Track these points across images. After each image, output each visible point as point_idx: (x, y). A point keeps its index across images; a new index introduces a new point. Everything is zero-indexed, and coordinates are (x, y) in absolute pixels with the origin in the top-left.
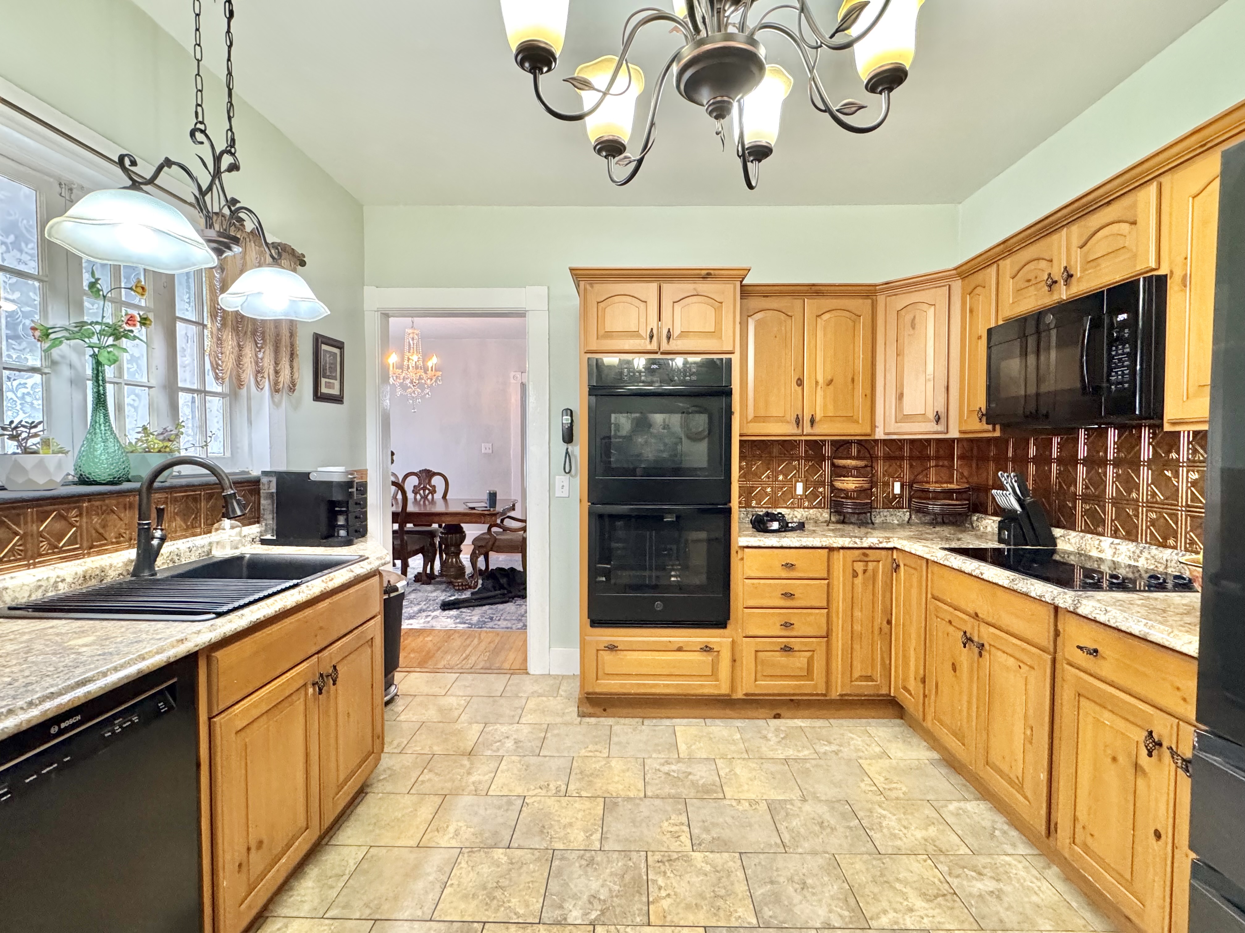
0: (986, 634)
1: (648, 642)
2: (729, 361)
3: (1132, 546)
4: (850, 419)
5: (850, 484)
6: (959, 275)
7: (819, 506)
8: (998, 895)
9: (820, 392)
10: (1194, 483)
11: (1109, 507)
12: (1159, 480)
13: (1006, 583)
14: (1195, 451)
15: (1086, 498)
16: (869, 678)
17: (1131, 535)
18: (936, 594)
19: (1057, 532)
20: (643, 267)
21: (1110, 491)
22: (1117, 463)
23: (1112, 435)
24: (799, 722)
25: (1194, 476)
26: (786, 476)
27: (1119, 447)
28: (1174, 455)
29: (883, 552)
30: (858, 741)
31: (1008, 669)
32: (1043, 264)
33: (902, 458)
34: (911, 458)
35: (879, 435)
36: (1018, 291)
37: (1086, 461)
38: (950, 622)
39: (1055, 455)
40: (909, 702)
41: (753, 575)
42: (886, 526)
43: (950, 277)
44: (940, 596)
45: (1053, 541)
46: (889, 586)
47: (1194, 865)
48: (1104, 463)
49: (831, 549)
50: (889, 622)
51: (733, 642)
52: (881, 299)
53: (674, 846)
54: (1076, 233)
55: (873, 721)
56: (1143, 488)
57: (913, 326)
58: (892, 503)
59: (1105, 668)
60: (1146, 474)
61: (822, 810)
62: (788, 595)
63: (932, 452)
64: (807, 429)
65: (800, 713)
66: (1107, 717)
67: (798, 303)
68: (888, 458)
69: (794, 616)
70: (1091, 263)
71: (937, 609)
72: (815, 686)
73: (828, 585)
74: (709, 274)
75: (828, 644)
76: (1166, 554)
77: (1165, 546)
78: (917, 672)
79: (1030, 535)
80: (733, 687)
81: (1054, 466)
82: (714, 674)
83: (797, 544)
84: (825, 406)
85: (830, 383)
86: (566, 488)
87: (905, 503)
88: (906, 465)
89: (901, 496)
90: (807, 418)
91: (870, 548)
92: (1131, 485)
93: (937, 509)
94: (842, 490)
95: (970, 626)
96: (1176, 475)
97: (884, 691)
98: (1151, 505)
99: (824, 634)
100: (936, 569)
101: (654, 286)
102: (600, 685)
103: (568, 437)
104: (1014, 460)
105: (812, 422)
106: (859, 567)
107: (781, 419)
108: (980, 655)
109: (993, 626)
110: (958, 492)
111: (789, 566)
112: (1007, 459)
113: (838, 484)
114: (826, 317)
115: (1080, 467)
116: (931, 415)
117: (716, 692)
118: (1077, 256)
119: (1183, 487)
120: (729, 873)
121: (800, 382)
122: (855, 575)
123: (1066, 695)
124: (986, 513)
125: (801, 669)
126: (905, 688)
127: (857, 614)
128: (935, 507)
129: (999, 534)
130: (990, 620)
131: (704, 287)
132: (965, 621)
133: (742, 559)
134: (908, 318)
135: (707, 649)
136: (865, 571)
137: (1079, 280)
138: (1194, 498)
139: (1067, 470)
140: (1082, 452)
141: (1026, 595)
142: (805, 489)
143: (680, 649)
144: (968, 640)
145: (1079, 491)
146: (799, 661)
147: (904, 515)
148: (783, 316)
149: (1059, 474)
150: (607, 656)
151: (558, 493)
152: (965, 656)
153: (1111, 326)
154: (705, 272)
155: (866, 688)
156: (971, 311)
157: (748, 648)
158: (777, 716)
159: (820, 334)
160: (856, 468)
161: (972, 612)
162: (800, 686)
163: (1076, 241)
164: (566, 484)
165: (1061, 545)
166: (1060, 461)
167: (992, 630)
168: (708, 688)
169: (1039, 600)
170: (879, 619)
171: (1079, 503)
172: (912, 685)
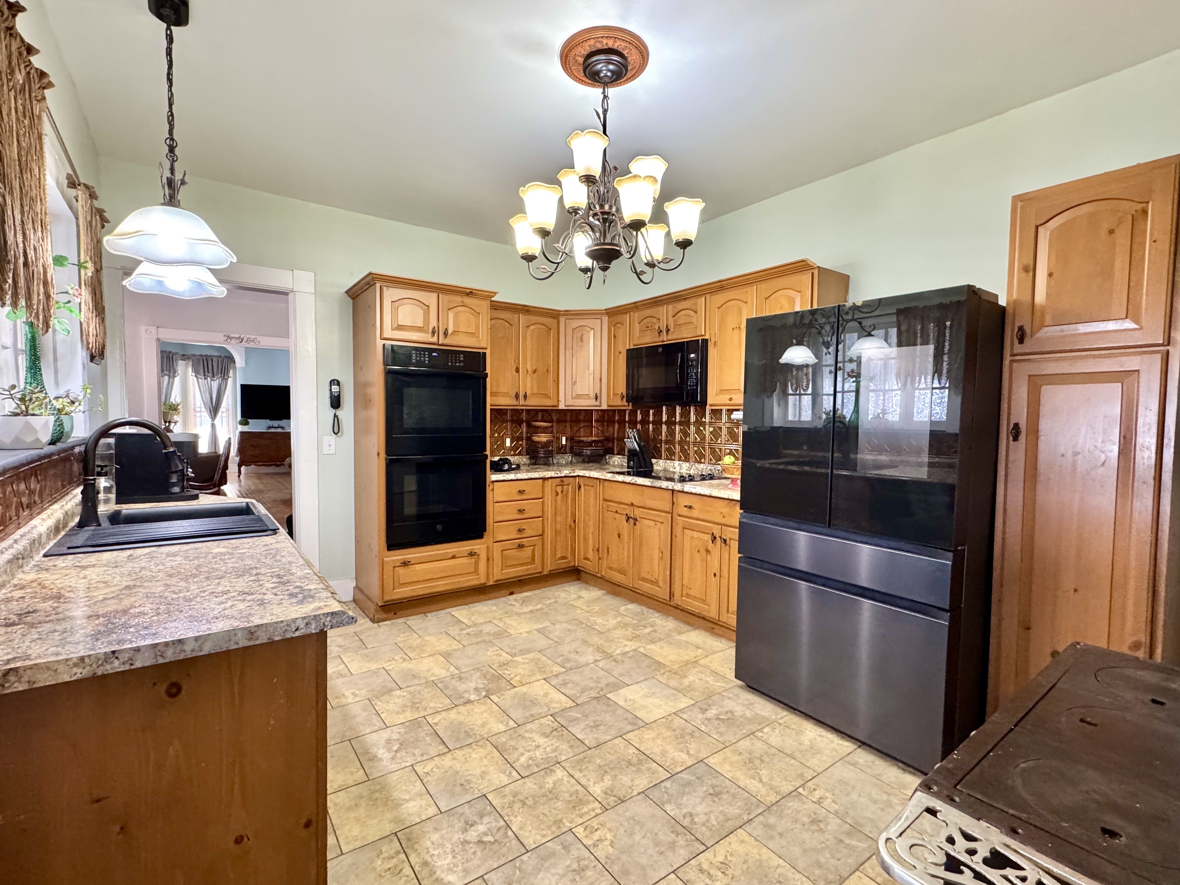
0: (638, 513)
1: (431, 556)
2: (485, 354)
3: (687, 464)
4: (547, 396)
5: (543, 438)
6: (607, 313)
7: (520, 454)
8: (655, 631)
9: (529, 378)
10: (711, 433)
11: (677, 445)
12: (698, 432)
13: (649, 484)
14: (712, 418)
15: (667, 442)
16: (564, 558)
17: (687, 459)
18: (606, 498)
19: (654, 461)
20: (427, 280)
21: (678, 437)
22: (681, 423)
23: (678, 410)
24: (526, 594)
25: (711, 429)
26: (499, 434)
27: (681, 415)
28: (703, 420)
29: (572, 479)
30: (563, 595)
31: (650, 527)
32: (655, 320)
33: (566, 421)
34: (571, 421)
35: (562, 406)
36: (641, 331)
37: (666, 423)
38: (616, 512)
39: (651, 419)
40: (589, 566)
41: (500, 500)
42: (559, 465)
43: (601, 314)
44: (609, 499)
45: (652, 465)
46: (574, 500)
47: (740, 558)
48: (675, 423)
49: (544, 479)
50: (575, 521)
51: (488, 547)
52: (562, 320)
53: (502, 659)
54: (671, 309)
55: (565, 585)
56: (692, 436)
57: (582, 340)
58: (562, 450)
59: (695, 513)
60: (693, 428)
61: (565, 625)
62: (521, 511)
63: (581, 417)
64: (522, 402)
65: (525, 588)
66: (696, 534)
67: (516, 316)
68: (559, 421)
69: (524, 524)
70: (677, 326)
71: (608, 506)
72: (535, 568)
73: (543, 502)
74: (471, 292)
75: (543, 540)
76: (702, 466)
77: (700, 462)
78: (594, 546)
79: (643, 464)
80: (488, 578)
81: (651, 425)
82: (476, 571)
83: (526, 477)
84: (532, 387)
85: (535, 371)
86: (333, 447)
87: (568, 450)
88: (568, 425)
89: (566, 446)
90: (521, 394)
91: (565, 477)
92: (686, 434)
93: (588, 452)
94: (538, 442)
95: (629, 511)
96: (705, 429)
97: (572, 564)
98: (695, 443)
99: (541, 533)
100: (606, 483)
101: (435, 295)
102: (395, 593)
103: (336, 402)
104: (629, 422)
105: (525, 397)
106: (559, 489)
107: (506, 395)
108: (635, 524)
109: (642, 507)
110: (594, 441)
111: (521, 492)
112: (625, 422)
113: (536, 439)
114: (532, 327)
115: (664, 426)
116: (592, 395)
117: (478, 583)
118: (671, 321)
119: (707, 434)
120: (539, 660)
121: (517, 370)
122: (557, 494)
123: (678, 530)
124: (613, 453)
125: (528, 558)
126: (586, 559)
127: (559, 518)
128: (587, 451)
129: (628, 464)
130: (640, 505)
131: (468, 300)
132: (626, 509)
133: (493, 490)
134: (579, 335)
135: (472, 554)
136: (562, 491)
137: (673, 332)
138: (712, 440)
139: (657, 428)
140: (665, 418)
141: (660, 488)
142: (512, 442)
143: (454, 557)
144: (628, 518)
145: (663, 439)
146: (528, 551)
147: (568, 457)
148: (507, 325)
149: (654, 429)
150: (401, 571)
151: (325, 451)
152: (625, 528)
153: (688, 360)
154: (468, 291)
155: (563, 564)
156: (615, 336)
157: (497, 549)
158: (512, 593)
159: (529, 338)
160: (546, 428)
161: (629, 502)
162: (528, 570)
163: (671, 314)
164: (333, 443)
165: (655, 467)
166: (654, 423)
167: (641, 509)
168: (473, 581)
169: (667, 489)
170: (570, 520)
171: (663, 444)
172: (590, 555)
